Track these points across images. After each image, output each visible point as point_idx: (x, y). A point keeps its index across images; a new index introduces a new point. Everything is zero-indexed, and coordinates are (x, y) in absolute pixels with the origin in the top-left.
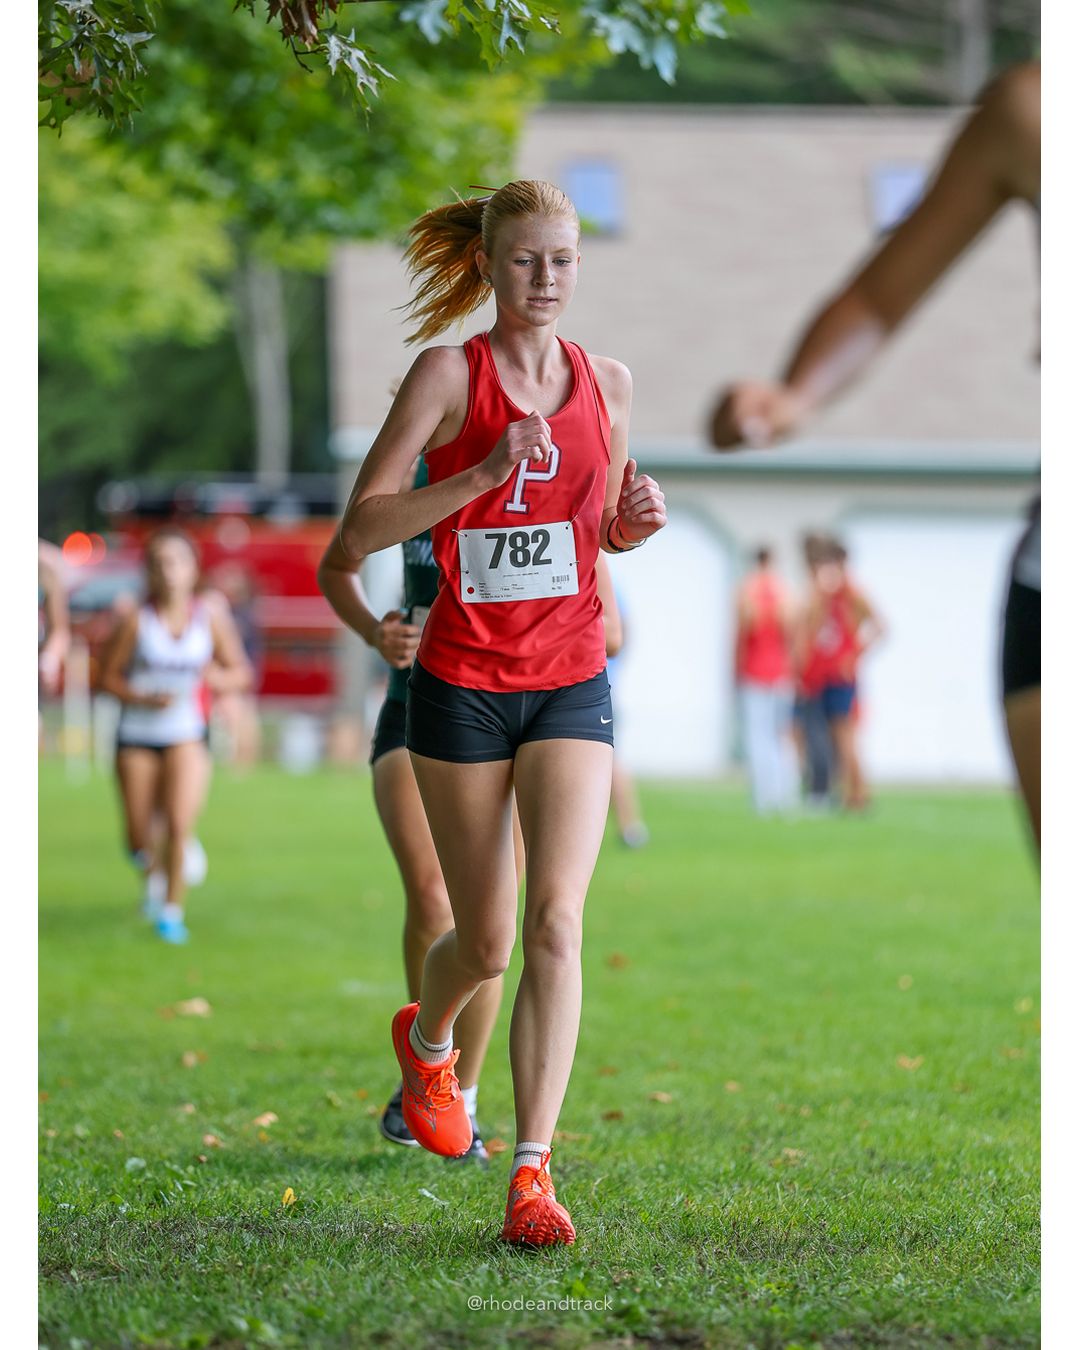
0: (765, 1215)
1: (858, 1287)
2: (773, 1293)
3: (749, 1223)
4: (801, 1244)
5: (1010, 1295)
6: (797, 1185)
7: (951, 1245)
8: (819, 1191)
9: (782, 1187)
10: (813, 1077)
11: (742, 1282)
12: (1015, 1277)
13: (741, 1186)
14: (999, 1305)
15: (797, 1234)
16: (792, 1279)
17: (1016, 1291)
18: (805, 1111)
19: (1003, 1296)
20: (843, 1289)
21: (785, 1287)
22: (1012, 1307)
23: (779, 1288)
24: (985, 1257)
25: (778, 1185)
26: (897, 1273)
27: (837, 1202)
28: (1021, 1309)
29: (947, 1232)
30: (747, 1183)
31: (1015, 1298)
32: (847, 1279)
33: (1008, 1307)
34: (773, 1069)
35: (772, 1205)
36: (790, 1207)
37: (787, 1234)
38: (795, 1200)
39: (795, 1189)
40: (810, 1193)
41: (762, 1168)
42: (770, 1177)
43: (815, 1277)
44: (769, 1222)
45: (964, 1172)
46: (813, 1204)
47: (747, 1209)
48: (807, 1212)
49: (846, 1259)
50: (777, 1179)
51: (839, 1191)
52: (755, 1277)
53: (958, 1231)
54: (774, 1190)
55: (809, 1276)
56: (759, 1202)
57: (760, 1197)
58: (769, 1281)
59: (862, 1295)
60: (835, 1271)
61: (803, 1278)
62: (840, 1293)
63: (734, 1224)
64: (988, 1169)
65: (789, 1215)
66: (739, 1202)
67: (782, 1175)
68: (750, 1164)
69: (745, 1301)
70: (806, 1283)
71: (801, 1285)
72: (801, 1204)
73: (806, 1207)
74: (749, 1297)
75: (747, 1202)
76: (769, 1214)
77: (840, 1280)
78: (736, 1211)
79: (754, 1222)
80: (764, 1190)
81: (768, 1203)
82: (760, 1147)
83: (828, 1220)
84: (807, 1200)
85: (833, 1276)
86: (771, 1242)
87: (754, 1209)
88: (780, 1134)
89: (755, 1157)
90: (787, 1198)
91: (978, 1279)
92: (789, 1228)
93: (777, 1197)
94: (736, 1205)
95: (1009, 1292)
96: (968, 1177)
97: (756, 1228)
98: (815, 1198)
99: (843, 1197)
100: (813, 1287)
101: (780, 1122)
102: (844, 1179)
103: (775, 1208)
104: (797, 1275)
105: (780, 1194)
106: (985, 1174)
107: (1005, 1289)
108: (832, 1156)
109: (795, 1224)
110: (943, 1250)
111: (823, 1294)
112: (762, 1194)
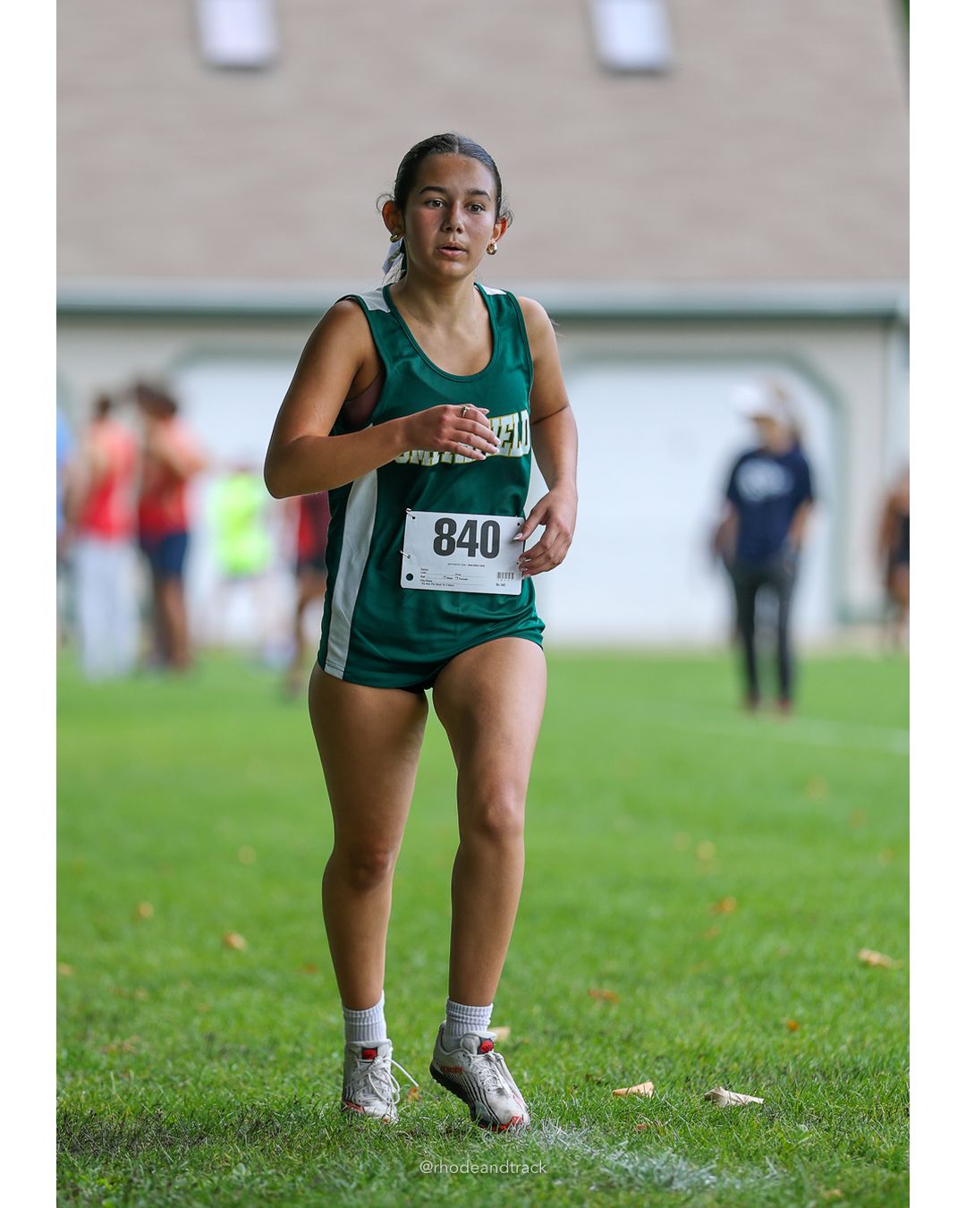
0: (99, 1105)
1: (195, 1180)
2: (107, 1189)
3: (82, 1114)
4: (137, 1135)
5: (354, 1184)
6: (132, 1073)
7: (293, 1133)
8: (155, 1079)
9: (117, 1077)
10: (152, 959)
11: (73, 1178)
12: (359, 1164)
13: (73, 1075)
14: (343, 1194)
15: (132, 1125)
16: (125, 1173)
17: (361, 1180)
18: (142, 995)
19: (346, 1185)
20: (180, 1181)
21: (119, 1182)
22: (356, 1197)
23: (112, 1184)
24: (329, 1143)
25: (112, 1074)
26: (236, 1164)
27: (174, 1090)
28: (364, 1197)
29: (290, 1119)
30: (80, 1073)
31: (359, 1187)
32: (185, 1171)
33: (351, 1197)
34: (105, 951)
35: (106, 1096)
36: (125, 1097)
37: (122, 1125)
38: (131, 1089)
39: (129, 1077)
40: (146, 1081)
41: (95, 1056)
42: (104, 1064)
43: (150, 1170)
44: (102, 1113)
45: (308, 1055)
46: (149, 1093)
47: (79, 1100)
48: (142, 1101)
49: (183, 1150)
50: (111, 1068)
51: (176, 1079)
52: (88, 1172)
53: (301, 1118)
54: (108, 1081)
55: (145, 1170)
56: (92, 1093)
57: (93, 1087)
58: (102, 1176)
59: (199, 1188)
60: (172, 1163)
61: (137, 1172)
62: (177, 1187)
63: (65, 1117)
64: (333, 1051)
65: (124, 1105)
66: (71, 1093)
67: (116, 1062)
68: (83, 1053)
69: (76, 1198)
70: (141, 1177)
71: (136, 1180)
72: (136, 1093)
73: (142, 1097)
74: (81, 1193)
75: (79, 1092)
76: (103, 1105)
77: (176, 1172)
78: (67, 1103)
79: (87, 1113)
80: (98, 1079)
81: (102, 1093)
82: (92, 1032)
83: (165, 1109)
84: (143, 1089)
85: (170, 1169)
86: (105, 1134)
87: (86, 1099)
88: (116, 1019)
89: (88, 1045)
90: (122, 1087)
91: (321, 1168)
92: (124, 1119)
93: (111, 1086)
94: (68, 1095)
95: (353, 1181)
96: (312, 1060)
97: (88, 1120)
98: (151, 1086)
99: (181, 1084)
100: (149, 1182)
101: (113, 1007)
102: (182, 1066)
103: (109, 1098)
104: (132, 1169)
105: (115, 1083)
106: (329, 1056)
107: (349, 1177)
108: (169, 1041)
109: (130, 1115)
110: (285, 1138)
111: (158, 1189)
112: (97, 1085)
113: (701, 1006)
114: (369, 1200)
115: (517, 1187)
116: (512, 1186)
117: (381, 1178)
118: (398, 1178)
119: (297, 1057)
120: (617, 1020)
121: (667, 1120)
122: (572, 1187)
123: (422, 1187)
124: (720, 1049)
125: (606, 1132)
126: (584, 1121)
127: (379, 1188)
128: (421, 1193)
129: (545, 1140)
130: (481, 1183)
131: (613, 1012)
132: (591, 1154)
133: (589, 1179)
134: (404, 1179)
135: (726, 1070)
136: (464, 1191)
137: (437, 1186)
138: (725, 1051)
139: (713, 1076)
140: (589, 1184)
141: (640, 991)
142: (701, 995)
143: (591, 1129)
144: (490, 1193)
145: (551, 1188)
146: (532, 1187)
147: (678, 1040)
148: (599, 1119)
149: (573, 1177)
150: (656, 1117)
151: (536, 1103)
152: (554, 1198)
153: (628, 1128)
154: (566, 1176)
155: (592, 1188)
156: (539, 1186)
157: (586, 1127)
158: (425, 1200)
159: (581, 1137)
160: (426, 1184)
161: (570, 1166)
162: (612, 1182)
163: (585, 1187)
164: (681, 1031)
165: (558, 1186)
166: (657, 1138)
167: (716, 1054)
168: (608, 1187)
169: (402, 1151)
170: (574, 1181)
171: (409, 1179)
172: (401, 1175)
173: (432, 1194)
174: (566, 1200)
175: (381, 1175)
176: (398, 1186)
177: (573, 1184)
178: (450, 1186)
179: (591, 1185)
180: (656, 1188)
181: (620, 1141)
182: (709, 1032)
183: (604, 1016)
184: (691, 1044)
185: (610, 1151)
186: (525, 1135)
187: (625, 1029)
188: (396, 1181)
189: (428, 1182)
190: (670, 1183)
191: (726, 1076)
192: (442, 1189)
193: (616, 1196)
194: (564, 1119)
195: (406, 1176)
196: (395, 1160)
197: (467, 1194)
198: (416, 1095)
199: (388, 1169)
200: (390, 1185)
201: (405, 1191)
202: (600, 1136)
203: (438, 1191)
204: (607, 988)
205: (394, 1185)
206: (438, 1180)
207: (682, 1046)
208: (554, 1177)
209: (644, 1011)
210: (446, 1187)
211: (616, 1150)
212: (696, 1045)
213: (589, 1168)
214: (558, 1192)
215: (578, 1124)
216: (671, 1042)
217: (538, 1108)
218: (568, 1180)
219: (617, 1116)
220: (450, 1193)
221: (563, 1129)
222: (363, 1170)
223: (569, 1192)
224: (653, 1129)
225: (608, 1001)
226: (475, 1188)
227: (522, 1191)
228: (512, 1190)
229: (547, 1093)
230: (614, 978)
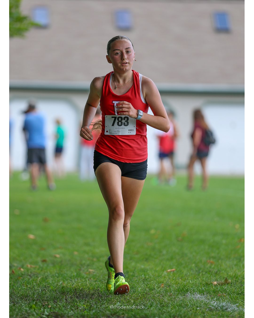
0: (84, 287)
1: (107, 306)
2: (85, 308)
3: (79, 289)
4: (93, 295)
5: (147, 308)
6: (92, 279)
7: (132, 295)
8: (98, 280)
9: (88, 280)
10: (97, 251)
11: (77, 304)
12: (148, 303)
13: (77, 279)
14: (144, 310)
15: (92, 292)
16: (90, 304)
17: (149, 307)
18: (95, 259)
19: (145, 308)
20: (103, 306)
21: (88, 306)
22: (147, 311)
23: (87, 306)
24: (141, 298)
25: (87, 279)
26: (117, 302)
27: (102, 283)
28: (150, 311)
29: (131, 291)
30: (79, 279)
31: (148, 308)
32: (105, 304)
33: (146, 311)
34: (87, 248)
35: (85, 284)
36: (90, 285)
37: (89, 292)
38: (92, 283)
39: (91, 280)
40: (95, 281)
41: (83, 274)
42: (85, 277)
43: (96, 303)
44: (84, 289)
45: (136, 275)
46: (96, 284)
47: (79, 285)
48: (94, 286)
49: (104, 298)
50: (87, 277)
51: (103, 281)
52: (81, 303)
53: (134, 291)
54: (86, 280)
55: (95, 303)
56: (82, 284)
57: (82, 282)
58: (84, 304)
59: (108, 308)
60: (101, 302)
61: (93, 303)
62: (103, 307)
63: (75, 289)
64: (142, 274)
65: (90, 287)
66: (77, 284)
67: (88, 276)
68: (80, 274)
69: (78, 310)
70: (94, 305)
71: (92, 305)
72: (93, 284)
73: (94, 285)
74: (79, 308)
75: (79, 283)
76: (85, 287)
77: (103, 304)
78: (76, 286)
79: (81, 289)
80: (84, 280)
81: (84, 284)
82: (83, 269)
83: (100, 288)
84: (95, 283)
85: (101, 303)
86: (85, 294)
87: (81, 285)
88: (88, 265)
89: (81, 272)
90: (89, 282)
91: (139, 304)
92: (90, 290)
93: (87, 282)
94: (76, 284)
95: (147, 307)
96: (137, 277)
97: (81, 290)
98: (97, 282)
99: (104, 282)
100: (96, 306)
101: (88, 262)
102: (104, 277)
103: (86, 285)
104: (92, 303)
105: (88, 281)
106: (141, 276)
107: (146, 306)
108: (101, 271)
109: (91, 289)
110: (130, 296)
111: (98, 308)
112: (83, 281)
113: (235, 265)
114: (151, 312)
115: (188, 309)
116: (187, 309)
117: (154, 306)
118: (158, 306)
119: (133, 276)
120: (214, 268)
121: (226, 293)
122: (202, 310)
123: (164, 309)
124: (240, 276)
125: (211, 296)
126: (205, 293)
127: (153, 309)
128: (164, 310)
129: (195, 298)
130: (179, 308)
131: (213, 266)
132: (207, 301)
133: (206, 308)
134: (159, 307)
135: (241, 281)
136: (175, 310)
137: (168, 309)
138: (241, 276)
139: (238, 283)
140: (206, 309)
141: (220, 261)
142: (235, 263)
143: (207, 295)
144: (181, 311)
145: (196, 310)
146: (192, 309)
147: (229, 274)
148: (209, 293)
149: (202, 307)
150: (223, 293)
151: (193, 288)
152: (197, 312)
153: (216, 295)
154: (200, 307)
155: (207, 310)
156: (193, 309)
157: (206, 295)
158: (165, 312)
159: (204, 297)
160: (165, 308)
161: (201, 304)
162: (212, 309)
163: (205, 310)
164: (230, 271)
165: (198, 309)
166: (224, 298)
167: (239, 277)
168: (211, 310)
169: (159, 300)
170: (202, 308)
171: (161, 307)
172: (159, 306)
173: (166, 311)
174: (200, 313)
175: (154, 305)
176: (158, 308)
177: (202, 309)
178: (171, 309)
179: (207, 309)
180: (223, 311)
181: (214, 299)
182: (237, 271)
183: (210, 267)
184: (232, 275)
185: (212, 301)
186: (190, 296)
187: (215, 270)
188: (157, 307)
189: (166, 308)
190: (227, 309)
191: (241, 283)
192: (169, 310)
193: (213, 312)
194: (200, 293)
195: (160, 306)
196: (157, 302)
197: (175, 311)
198: (163, 286)
199: (155, 304)
200: (156, 308)
201: (160, 310)
202: (209, 297)
203: (168, 310)
204: (212, 260)
205: (157, 308)
206: (168, 307)
207: (230, 275)
208: (197, 307)
209: (221, 266)
210: (170, 309)
211: (213, 301)
212: (234, 275)
213: (206, 305)
214: (198, 311)
215: (204, 294)
216: (228, 274)
217: (193, 290)
218: (201, 308)
219: (213, 292)
220: (171, 310)
221: (200, 295)
222: (149, 304)
223: (201, 311)
224: (222, 296)
225: (212, 263)
226: (177, 309)
227: (189, 310)
228: (186, 310)
229: (196, 286)
230: (214, 258)
